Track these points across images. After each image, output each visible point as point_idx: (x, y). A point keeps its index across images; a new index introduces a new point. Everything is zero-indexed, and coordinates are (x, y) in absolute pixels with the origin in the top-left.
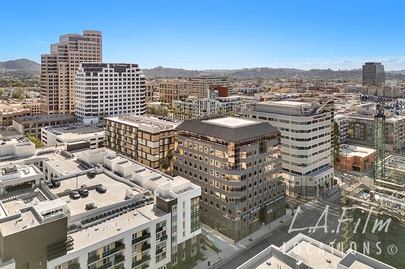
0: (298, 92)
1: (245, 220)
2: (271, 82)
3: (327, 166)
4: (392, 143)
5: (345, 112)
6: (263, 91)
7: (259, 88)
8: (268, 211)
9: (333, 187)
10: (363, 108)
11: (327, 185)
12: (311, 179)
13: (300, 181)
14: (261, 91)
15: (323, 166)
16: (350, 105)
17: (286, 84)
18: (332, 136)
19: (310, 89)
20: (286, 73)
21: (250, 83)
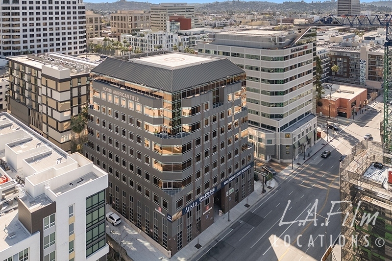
0: (271, 24)
1: (189, 214)
2: (243, 15)
3: (308, 115)
4: (380, 79)
5: (325, 44)
6: (233, 25)
7: (229, 21)
8: (227, 193)
9: (316, 142)
10: (344, 39)
11: (308, 140)
12: (288, 136)
13: (273, 139)
14: (231, 24)
15: (302, 116)
16: (328, 36)
17: (258, 17)
18: (314, 74)
19: (284, 21)
20: (258, 6)
21: (220, 16)
